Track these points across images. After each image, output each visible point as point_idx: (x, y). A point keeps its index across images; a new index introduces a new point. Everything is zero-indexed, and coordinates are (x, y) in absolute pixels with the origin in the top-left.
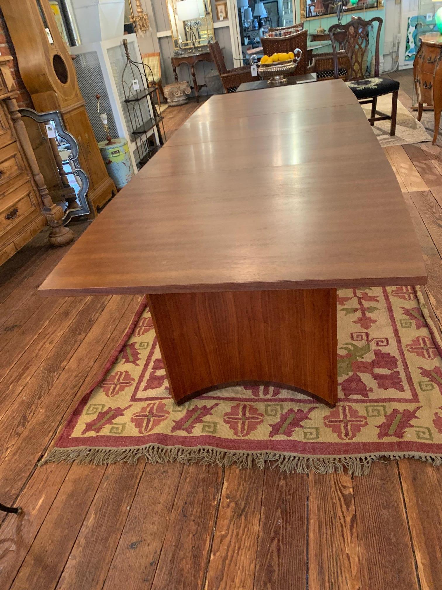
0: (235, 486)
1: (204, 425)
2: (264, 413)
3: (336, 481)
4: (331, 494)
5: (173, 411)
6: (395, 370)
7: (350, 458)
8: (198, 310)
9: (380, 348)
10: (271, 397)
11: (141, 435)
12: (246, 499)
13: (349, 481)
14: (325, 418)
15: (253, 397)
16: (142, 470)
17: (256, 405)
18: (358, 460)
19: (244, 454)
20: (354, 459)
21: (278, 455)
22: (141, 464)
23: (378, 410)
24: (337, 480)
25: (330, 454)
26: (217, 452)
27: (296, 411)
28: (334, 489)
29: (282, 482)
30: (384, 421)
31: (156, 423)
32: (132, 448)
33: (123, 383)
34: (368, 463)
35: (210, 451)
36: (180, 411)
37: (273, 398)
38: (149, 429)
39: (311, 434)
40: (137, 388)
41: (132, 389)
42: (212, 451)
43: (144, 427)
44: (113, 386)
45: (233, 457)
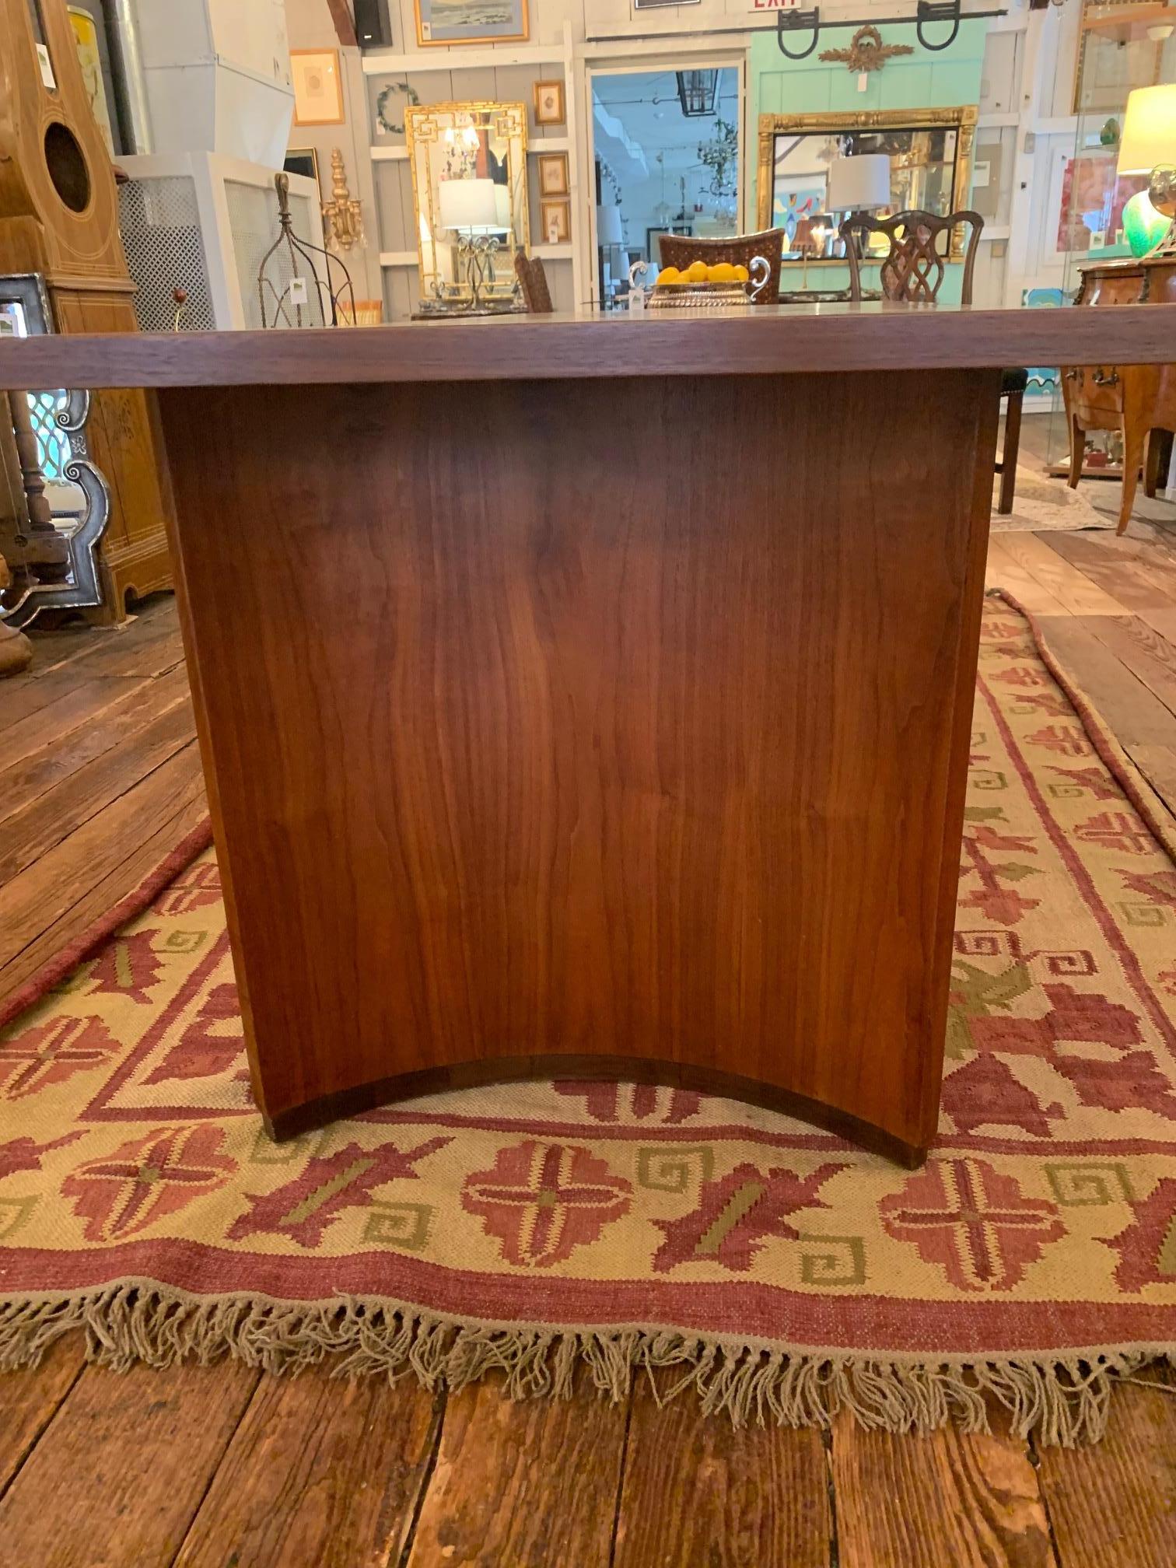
0: (486, 1479)
1: (373, 1215)
2: (633, 1179)
3: (959, 1467)
4: (942, 1529)
5: (253, 1159)
6: (1134, 1048)
7: (1012, 1364)
8: (396, 712)
9: (1067, 980)
10: (665, 1121)
11: (95, 1245)
12: (535, 1545)
13: (1020, 1468)
14: (887, 1203)
15: (592, 1121)
16: (58, 1397)
17: (598, 1148)
18: (1051, 1372)
19: (537, 1337)
20: (1033, 1370)
21: (690, 1344)
22: (61, 1366)
23: (1099, 1181)
24: (965, 1465)
25: (921, 1346)
26: (417, 1323)
27: (765, 1173)
28: (958, 1506)
29: (712, 1467)
30: (1132, 1220)
31: (168, 1203)
32: (36, 1297)
33: (70, 1055)
34: (1095, 1387)
35: (389, 1319)
36: (285, 1160)
37: (669, 1125)
38: (132, 1223)
39: (831, 1262)
40: (123, 1074)
41: (102, 1075)
42: (398, 1317)
43: (114, 1216)
45: (492, 1345)
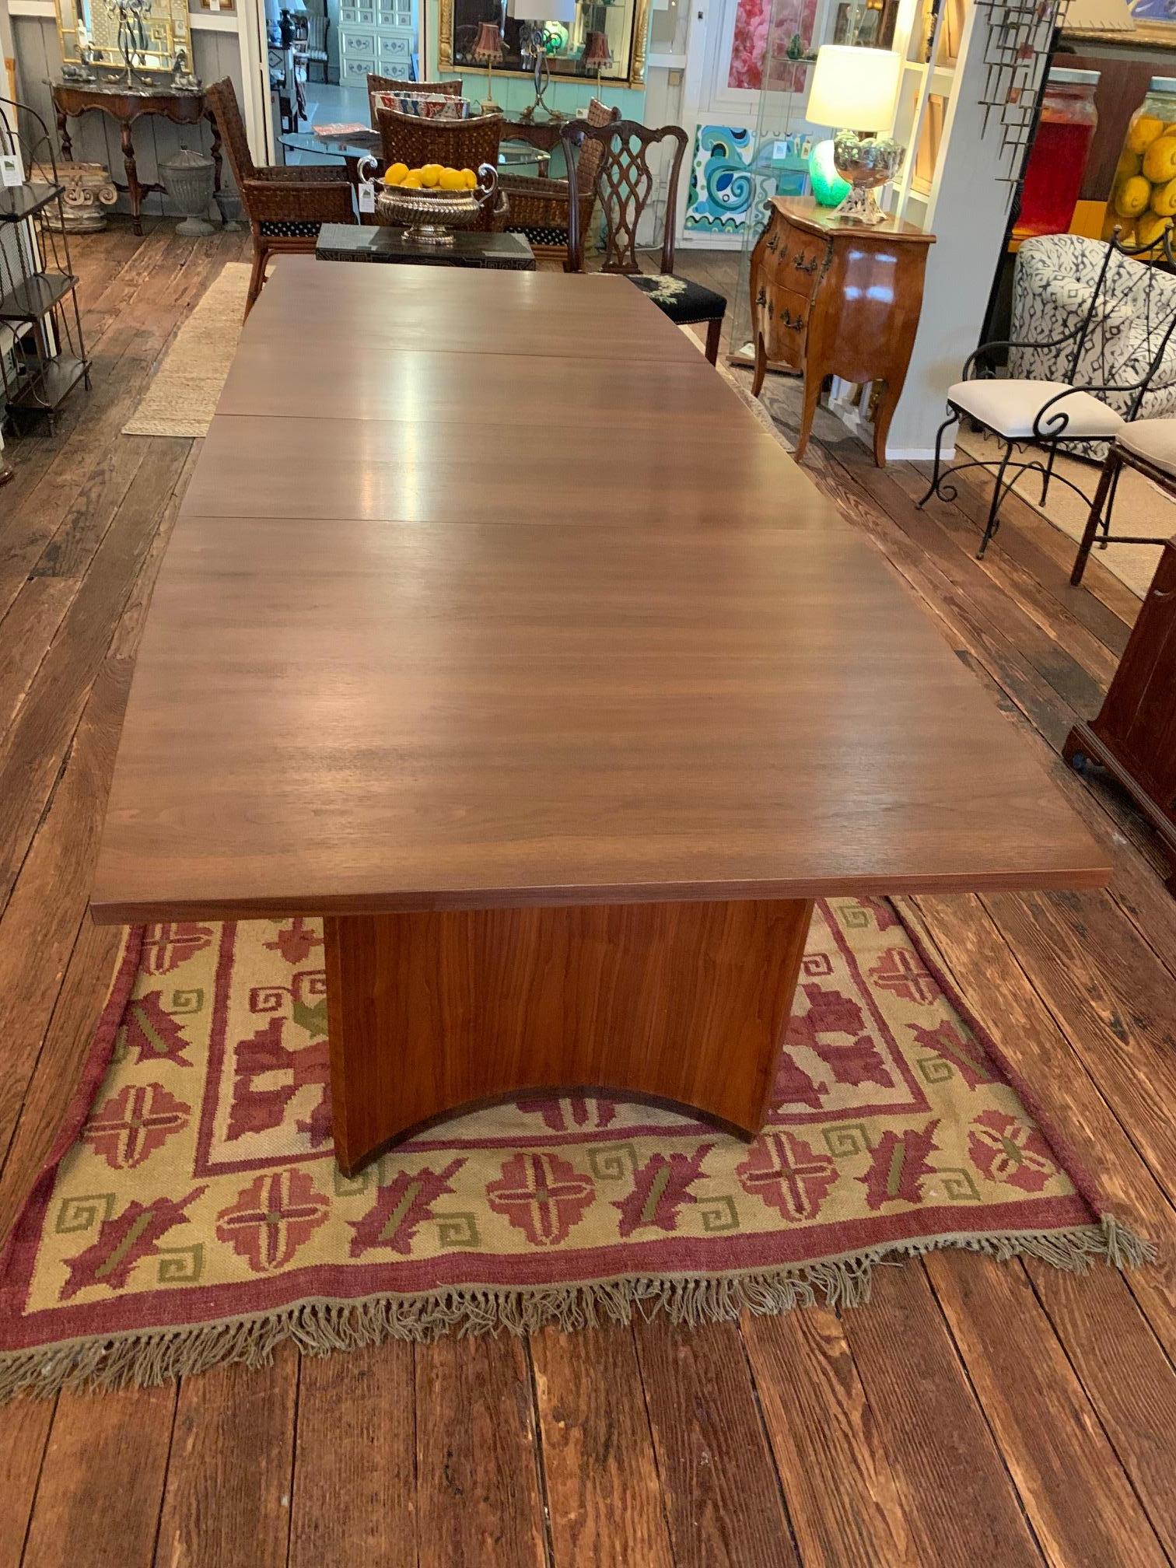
0: (567, 1381)
1: (441, 1226)
2: (590, 1174)
3: (805, 1328)
4: (802, 1362)
5: (338, 1194)
6: (861, 1033)
7: (823, 1265)
9: (816, 980)
10: (597, 1126)
11: (262, 1275)
12: (606, 1412)
13: (833, 1322)
14: (741, 1169)
15: (551, 1132)
16: (295, 1381)
17: (564, 1152)
18: (843, 1267)
19: (568, 1292)
20: (834, 1267)
21: (657, 1283)
22: (286, 1361)
23: (852, 1138)
24: (807, 1326)
25: (776, 1261)
26: (497, 1297)
27: (668, 1159)
28: (808, 1348)
29: (683, 1352)
30: (871, 1162)
31: (299, 1236)
32: (246, 1318)
33: (154, 1122)
34: (865, 1272)
35: (481, 1298)
36: (360, 1191)
37: (601, 1129)
38: (280, 1255)
39: (718, 1215)
40: (206, 1136)
41: (190, 1136)
42: (485, 1295)
43: (264, 1251)
44: (124, 1134)
45: (544, 1302)
